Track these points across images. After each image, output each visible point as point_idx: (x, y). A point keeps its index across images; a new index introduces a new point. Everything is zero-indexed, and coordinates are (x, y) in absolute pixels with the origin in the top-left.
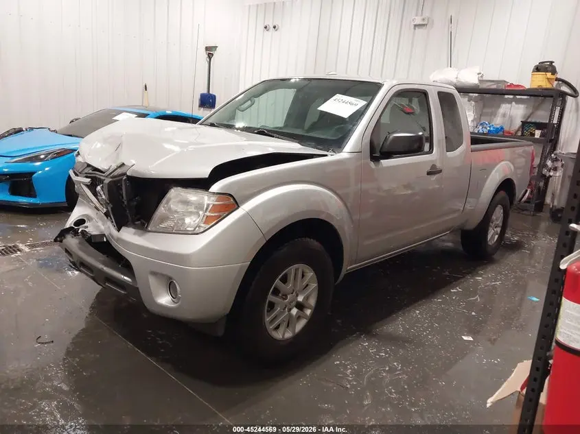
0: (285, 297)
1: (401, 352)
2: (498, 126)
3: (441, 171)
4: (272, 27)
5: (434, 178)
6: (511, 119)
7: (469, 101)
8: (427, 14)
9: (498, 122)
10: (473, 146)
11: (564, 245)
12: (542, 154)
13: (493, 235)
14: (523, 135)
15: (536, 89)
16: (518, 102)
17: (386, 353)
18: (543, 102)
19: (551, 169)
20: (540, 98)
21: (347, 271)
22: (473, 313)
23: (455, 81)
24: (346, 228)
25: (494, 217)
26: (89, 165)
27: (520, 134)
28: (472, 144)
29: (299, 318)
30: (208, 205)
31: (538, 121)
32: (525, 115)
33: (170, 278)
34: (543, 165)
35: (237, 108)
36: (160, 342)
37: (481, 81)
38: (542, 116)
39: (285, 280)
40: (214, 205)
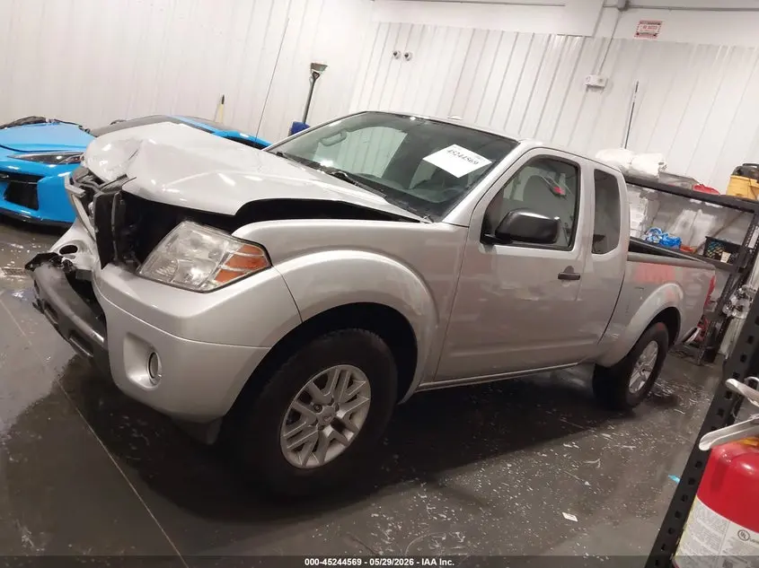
0: (318, 407)
1: (471, 517)
2: (674, 237)
3: (578, 278)
4: (403, 55)
5: (567, 284)
6: (694, 231)
7: (641, 197)
8: (606, 73)
9: (675, 231)
10: (631, 254)
11: (721, 412)
12: (727, 285)
13: (637, 380)
14: (705, 255)
15: (733, 197)
16: (708, 211)
17: (449, 514)
18: (739, 216)
19: (734, 307)
20: (737, 210)
21: (418, 388)
22: (587, 483)
23: (627, 167)
24: (428, 330)
25: (643, 357)
26: (90, 173)
27: (701, 253)
28: (629, 250)
29: (333, 441)
30: (227, 255)
31: (728, 241)
32: (714, 229)
33: (153, 348)
34: (724, 300)
35: (321, 140)
36: (136, 436)
37: (661, 173)
38: (734, 235)
39: (322, 384)
40: (235, 256)
